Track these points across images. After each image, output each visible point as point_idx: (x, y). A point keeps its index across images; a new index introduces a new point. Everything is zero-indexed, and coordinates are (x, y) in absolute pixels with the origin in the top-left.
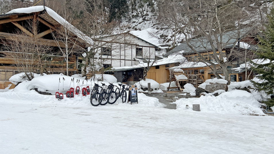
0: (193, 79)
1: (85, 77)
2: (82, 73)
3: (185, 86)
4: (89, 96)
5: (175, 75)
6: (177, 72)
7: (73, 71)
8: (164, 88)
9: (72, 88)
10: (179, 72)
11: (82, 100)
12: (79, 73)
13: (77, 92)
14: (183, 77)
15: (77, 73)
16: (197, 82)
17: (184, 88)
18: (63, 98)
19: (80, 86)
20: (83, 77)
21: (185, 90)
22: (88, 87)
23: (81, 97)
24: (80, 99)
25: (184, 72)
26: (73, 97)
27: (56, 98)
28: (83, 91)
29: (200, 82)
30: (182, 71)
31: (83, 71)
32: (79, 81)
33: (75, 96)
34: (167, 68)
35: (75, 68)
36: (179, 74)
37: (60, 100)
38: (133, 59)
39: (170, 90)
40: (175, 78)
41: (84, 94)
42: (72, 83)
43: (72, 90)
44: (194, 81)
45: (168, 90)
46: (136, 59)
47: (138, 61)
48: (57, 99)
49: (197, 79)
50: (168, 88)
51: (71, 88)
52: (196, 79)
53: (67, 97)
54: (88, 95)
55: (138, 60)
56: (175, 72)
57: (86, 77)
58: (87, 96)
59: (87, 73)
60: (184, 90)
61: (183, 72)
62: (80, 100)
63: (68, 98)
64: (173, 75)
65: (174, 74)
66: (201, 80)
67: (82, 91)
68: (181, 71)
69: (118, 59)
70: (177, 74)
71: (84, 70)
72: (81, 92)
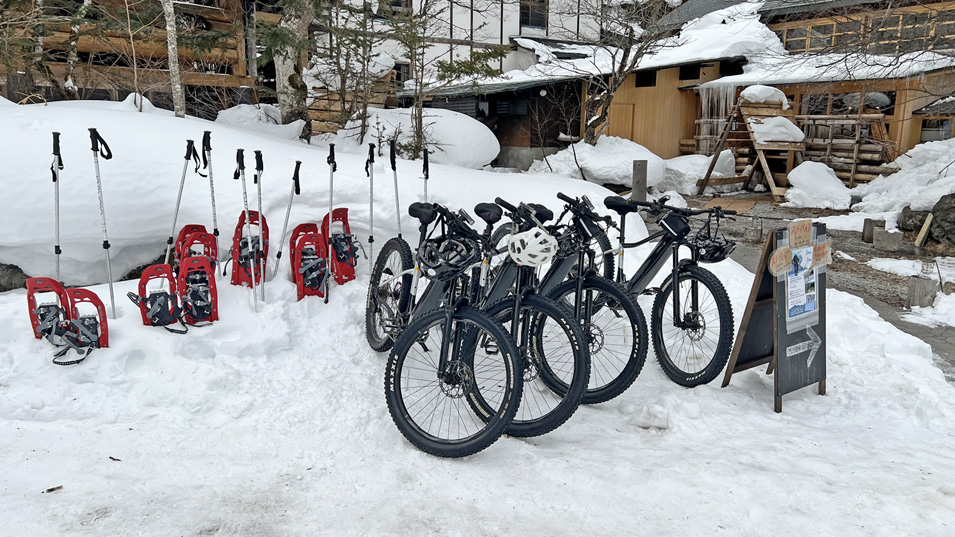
0: (835, 141)
1: (299, 124)
2: (282, 97)
3: (793, 176)
4: (350, 299)
5: (749, 120)
6: (757, 105)
7: (231, 85)
8: (680, 183)
9: (195, 231)
10: (768, 105)
11: (292, 342)
12: (263, 100)
13: (249, 265)
14: (783, 130)
15: (251, 98)
16: (854, 155)
17: (789, 186)
18: (103, 342)
19: (271, 209)
20: (287, 120)
21: (799, 196)
22: (341, 214)
23: (285, 317)
24: (279, 331)
25: (786, 106)
26: (212, 316)
27: (39, 337)
28: (297, 255)
29: (876, 157)
30: (780, 96)
31: (287, 84)
32: (260, 166)
33: (232, 298)
34: (687, 83)
35: (239, 71)
36: (764, 112)
37: (73, 355)
38: (506, 42)
39: (709, 191)
40: (747, 136)
41: (310, 284)
42: (197, 186)
43: (198, 248)
44: (835, 149)
45: (700, 193)
46: (520, 41)
47: (533, 50)
48: (47, 349)
49: (857, 138)
50: (702, 184)
51: (189, 229)
52: (852, 141)
53: (148, 322)
54: (341, 282)
55: (531, 44)
56: (747, 104)
57: (309, 125)
58: (339, 293)
59: (309, 101)
60: (790, 194)
61: (781, 104)
62: (271, 350)
63: (158, 337)
64: (740, 118)
65: (744, 111)
66: (879, 148)
67: (286, 251)
68: (776, 99)
69: (441, 41)
70: (755, 112)
71: (291, 80)
72: (280, 265)
